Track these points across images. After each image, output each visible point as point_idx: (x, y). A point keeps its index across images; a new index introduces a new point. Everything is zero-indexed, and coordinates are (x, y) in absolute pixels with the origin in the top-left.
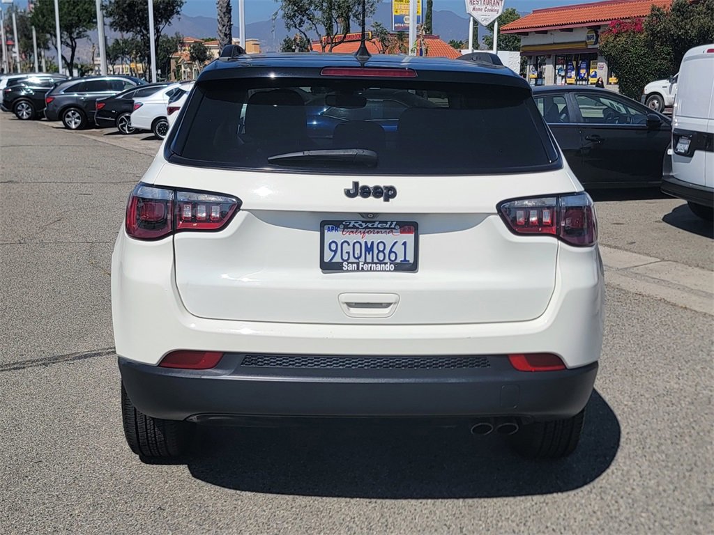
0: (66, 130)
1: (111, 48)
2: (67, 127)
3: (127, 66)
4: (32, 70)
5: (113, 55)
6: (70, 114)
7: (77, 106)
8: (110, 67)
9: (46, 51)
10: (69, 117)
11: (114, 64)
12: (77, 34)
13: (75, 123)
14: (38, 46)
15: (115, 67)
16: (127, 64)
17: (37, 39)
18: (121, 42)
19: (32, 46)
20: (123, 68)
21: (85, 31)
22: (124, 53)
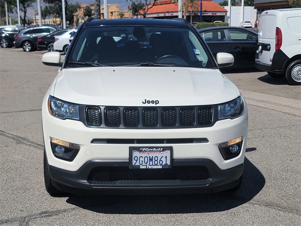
0: (24, 52)
1: (44, 11)
2: (25, 51)
3: (52, 20)
4: (5, 24)
5: (45, 14)
6: (26, 44)
7: (29, 41)
8: (43, 20)
9: (12, 14)
10: (25, 46)
11: (45, 19)
12: (27, 5)
13: (28, 49)
14: (8, 11)
15: (45, 20)
16: (51, 19)
17: (8, 8)
18: (48, 8)
19: (5, 11)
20: (49, 21)
21: (31, 3)
22: (50, 13)
